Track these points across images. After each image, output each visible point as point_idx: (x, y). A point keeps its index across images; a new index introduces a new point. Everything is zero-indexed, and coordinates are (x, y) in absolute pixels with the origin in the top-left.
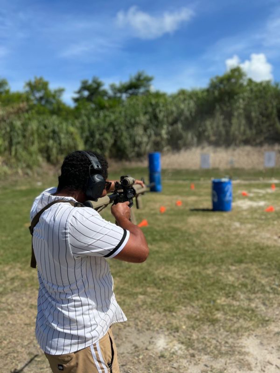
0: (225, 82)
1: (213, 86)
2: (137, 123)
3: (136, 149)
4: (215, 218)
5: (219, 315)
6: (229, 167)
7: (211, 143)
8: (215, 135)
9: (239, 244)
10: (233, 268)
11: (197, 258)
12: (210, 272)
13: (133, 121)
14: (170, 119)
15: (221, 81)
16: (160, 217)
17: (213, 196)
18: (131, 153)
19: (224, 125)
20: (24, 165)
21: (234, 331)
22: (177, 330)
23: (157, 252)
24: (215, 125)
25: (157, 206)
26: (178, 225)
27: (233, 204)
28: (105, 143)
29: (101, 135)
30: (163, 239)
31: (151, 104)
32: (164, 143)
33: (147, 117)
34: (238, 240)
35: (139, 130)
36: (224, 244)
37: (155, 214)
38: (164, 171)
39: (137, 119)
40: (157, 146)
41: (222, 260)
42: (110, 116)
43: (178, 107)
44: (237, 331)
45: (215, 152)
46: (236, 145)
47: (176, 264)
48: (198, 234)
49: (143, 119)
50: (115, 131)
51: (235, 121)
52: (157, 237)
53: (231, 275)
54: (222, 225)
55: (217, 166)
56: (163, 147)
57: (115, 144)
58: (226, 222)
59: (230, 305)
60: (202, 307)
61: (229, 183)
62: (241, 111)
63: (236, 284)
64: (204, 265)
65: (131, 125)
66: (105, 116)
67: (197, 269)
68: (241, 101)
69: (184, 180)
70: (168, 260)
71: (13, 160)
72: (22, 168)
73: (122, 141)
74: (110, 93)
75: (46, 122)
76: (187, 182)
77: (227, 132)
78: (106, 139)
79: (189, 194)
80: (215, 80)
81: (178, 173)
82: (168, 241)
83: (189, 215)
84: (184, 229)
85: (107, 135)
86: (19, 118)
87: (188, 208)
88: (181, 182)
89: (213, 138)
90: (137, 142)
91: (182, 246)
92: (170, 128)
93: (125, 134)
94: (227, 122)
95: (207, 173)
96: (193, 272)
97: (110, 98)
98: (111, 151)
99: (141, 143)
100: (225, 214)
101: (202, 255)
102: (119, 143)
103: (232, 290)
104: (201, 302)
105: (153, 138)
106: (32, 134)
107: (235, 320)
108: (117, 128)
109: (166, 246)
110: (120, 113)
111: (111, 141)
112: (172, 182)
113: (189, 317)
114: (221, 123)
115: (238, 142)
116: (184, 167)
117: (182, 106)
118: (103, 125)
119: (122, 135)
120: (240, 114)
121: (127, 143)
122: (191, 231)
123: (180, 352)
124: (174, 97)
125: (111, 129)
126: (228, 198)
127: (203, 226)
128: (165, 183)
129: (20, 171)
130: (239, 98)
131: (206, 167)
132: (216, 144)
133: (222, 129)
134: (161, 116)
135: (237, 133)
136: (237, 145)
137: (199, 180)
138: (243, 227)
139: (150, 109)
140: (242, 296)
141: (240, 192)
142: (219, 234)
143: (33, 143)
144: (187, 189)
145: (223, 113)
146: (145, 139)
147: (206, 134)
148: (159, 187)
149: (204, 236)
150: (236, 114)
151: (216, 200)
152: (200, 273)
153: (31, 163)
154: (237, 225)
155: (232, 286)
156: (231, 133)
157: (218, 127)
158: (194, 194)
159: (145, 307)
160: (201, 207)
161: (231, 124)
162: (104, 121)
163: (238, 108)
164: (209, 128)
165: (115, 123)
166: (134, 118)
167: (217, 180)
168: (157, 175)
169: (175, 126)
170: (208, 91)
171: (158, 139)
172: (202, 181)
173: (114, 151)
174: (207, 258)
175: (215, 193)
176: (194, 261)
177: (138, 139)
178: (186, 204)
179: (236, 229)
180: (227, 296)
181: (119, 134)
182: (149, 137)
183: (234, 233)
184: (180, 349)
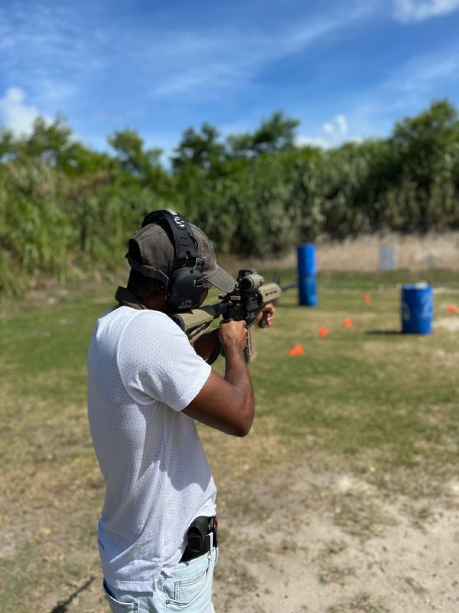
0: (420, 128)
1: (400, 133)
2: (273, 198)
3: (272, 238)
4: (407, 344)
5: (418, 458)
6: (426, 267)
7: (395, 228)
8: (402, 214)
9: (444, 379)
10: (436, 408)
11: (383, 395)
12: (403, 412)
13: (267, 195)
14: (326, 190)
15: (415, 125)
16: (320, 342)
17: (403, 310)
18: (263, 245)
19: (418, 199)
20: (103, 266)
21: (440, 474)
22: (364, 471)
23: (324, 387)
24: (402, 198)
25: (314, 327)
26: (350, 353)
27: (435, 325)
28: (222, 230)
29: (217, 217)
30: (329, 371)
31: (296, 167)
32: (316, 228)
33: (291, 187)
34: (441, 374)
35: (276, 209)
36: (422, 379)
37: (311, 339)
38: (320, 274)
39: (274, 191)
40: (306, 234)
41: (420, 399)
42: (231, 187)
43: (340, 171)
44: (443, 475)
45: (402, 242)
46: (437, 230)
47: (352, 401)
48: (382, 366)
49: (284, 191)
50: (239, 211)
51: (436, 191)
52: (321, 369)
53: (434, 416)
54: (416, 354)
55: (405, 265)
56: (315, 236)
57: (238, 233)
58: (423, 350)
59: (432, 450)
60: (394, 449)
61: (428, 290)
62: (448, 174)
63: (441, 426)
64: (394, 404)
65: (264, 202)
66: (225, 187)
67: (384, 408)
68: (448, 158)
69: (353, 288)
70: (341, 397)
71: (87, 258)
72: (101, 271)
73: (249, 227)
74: (229, 149)
75: (134, 198)
76: (356, 292)
77: (423, 211)
78: (224, 225)
79: (362, 309)
80: (403, 124)
81: (341, 278)
82: (337, 373)
83: (365, 340)
84: (359, 357)
85: (226, 218)
86: (95, 193)
87: (362, 330)
88: (346, 292)
89: (399, 220)
90: (274, 228)
91: (358, 380)
92: (328, 205)
93: (255, 215)
94: (423, 194)
95: (388, 277)
96: (379, 413)
97: (228, 158)
98: (232, 243)
99: (279, 230)
100: (422, 339)
101: (389, 392)
102: (244, 230)
103: (435, 433)
104: (392, 445)
105: (299, 221)
106: (114, 218)
107: (439, 463)
108: (242, 206)
109: (335, 381)
110: (247, 181)
111: (233, 227)
112: (332, 292)
113: (378, 460)
114: (412, 194)
115: (440, 225)
116: (350, 267)
117: (346, 168)
118: (221, 201)
119: (249, 216)
120: (445, 180)
121: (258, 229)
122: (371, 360)
123: (370, 493)
124: (333, 154)
125: (233, 208)
126: (426, 313)
127: (387, 354)
128: (321, 292)
129: (98, 276)
130: (444, 153)
131: (387, 266)
132: (404, 230)
133: (414, 205)
134: (312, 185)
135: (439, 211)
136: (439, 232)
137: (376, 287)
138: (450, 356)
139: (295, 175)
140: (449, 440)
141: (444, 306)
142: (414, 366)
143: (114, 232)
144: (358, 302)
145: (415, 178)
146: (286, 223)
147: (388, 212)
148: (314, 299)
149: (390, 368)
150: (438, 179)
151: (407, 317)
152: (388, 413)
153: (112, 263)
154: (441, 353)
155: (436, 428)
156: (430, 211)
157: (407, 201)
158: (370, 309)
159: (317, 447)
160: (383, 327)
161: (429, 195)
162: (223, 194)
163: (443, 169)
164: (392, 202)
165: (240, 198)
166: (269, 190)
167: (408, 286)
168: (310, 281)
169: (335, 201)
170: (390, 142)
171: (308, 222)
172: (381, 290)
173: (237, 242)
174: (396, 396)
175: (406, 306)
176: (378, 399)
177: (275, 222)
178: (359, 324)
179: (439, 359)
180: (429, 439)
181: (245, 216)
182: (293, 219)
183: (437, 364)
184: (370, 489)
